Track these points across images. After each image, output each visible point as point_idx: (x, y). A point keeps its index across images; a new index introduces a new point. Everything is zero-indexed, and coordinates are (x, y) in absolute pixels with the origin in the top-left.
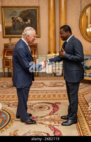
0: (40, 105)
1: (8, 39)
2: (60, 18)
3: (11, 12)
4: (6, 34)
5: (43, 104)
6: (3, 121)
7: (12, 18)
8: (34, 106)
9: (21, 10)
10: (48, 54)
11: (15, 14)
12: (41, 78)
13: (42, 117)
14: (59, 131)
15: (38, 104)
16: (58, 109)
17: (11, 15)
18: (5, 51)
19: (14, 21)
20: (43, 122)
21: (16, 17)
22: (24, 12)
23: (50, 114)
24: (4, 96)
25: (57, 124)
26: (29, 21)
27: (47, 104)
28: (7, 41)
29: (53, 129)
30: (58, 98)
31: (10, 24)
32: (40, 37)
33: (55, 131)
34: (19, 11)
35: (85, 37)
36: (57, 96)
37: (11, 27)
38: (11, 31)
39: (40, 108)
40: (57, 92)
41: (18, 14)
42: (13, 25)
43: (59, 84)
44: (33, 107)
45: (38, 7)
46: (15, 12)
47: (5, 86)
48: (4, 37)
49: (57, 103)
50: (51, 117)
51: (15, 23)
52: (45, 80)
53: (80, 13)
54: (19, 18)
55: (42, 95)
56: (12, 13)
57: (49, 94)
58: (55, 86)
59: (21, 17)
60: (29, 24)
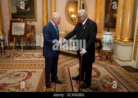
4: (12, 18)
7: (17, 7)
9: (23, 1)
10: (42, 33)
11: (18, 3)
13: (13, 84)
15: (17, 73)
16: (30, 77)
17: (15, 5)
19: (17, 9)
20: (10, 88)
21: (19, 6)
25: (21, 91)
26: (29, 9)
30: (37, 67)
31: (15, 11)
32: (37, 21)
37: (15, 13)
38: (16, 16)
44: (12, 75)
47: (3, 57)
49: (33, 71)
51: (19, 10)
53: (66, 4)
56: (16, 3)
58: (40, 57)
60: (28, 11)
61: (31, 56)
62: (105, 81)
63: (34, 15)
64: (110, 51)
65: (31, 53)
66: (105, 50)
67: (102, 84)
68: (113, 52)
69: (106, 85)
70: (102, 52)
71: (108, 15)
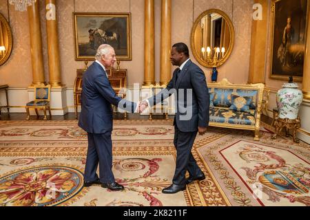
0: (130, 162)
1: (83, 62)
2: (161, 31)
3: (88, 22)
4: (80, 55)
5: (134, 161)
6: (74, 185)
7: (90, 31)
8: (122, 163)
9: (103, 19)
10: (143, 85)
12: (133, 121)
13: (133, 180)
14: (158, 201)
15: (127, 161)
16: (157, 168)
17: (87, 27)
18: (78, 80)
19: (92, 35)
20: (134, 187)
22: (108, 21)
23: (145, 176)
24: (76, 148)
25: (155, 191)
26: (115, 35)
27: (141, 161)
28: (81, 65)
29: (150, 198)
30: (157, 152)
31: (86, 40)
32: (131, 60)
33: (152, 201)
34: (100, 20)
35: (199, 60)
36: (155, 149)
37: (87, 44)
38: (88, 50)
39: (131, 166)
40: (156, 143)
41: (99, 24)
42: (90, 41)
43: (159, 131)
44: (120, 166)
45: (128, 14)
46: (95, 22)
47: (77, 133)
48: (77, 60)
49: (156, 159)
50: (147, 179)
51: (94, 38)
52: (138, 124)
53: (192, 24)
54: (100, 31)
55: (133, 146)
56: (90, 24)
57: (144, 145)
58: (153, 134)
59: (103, 30)
60: (114, 39)
61: (133, 132)
62: (300, 173)
63: (126, 48)
64: (294, 120)
65: (131, 127)
66: (285, 119)
67: (296, 179)
68: (299, 123)
69: (303, 179)
70: (278, 121)
71: (280, 49)
